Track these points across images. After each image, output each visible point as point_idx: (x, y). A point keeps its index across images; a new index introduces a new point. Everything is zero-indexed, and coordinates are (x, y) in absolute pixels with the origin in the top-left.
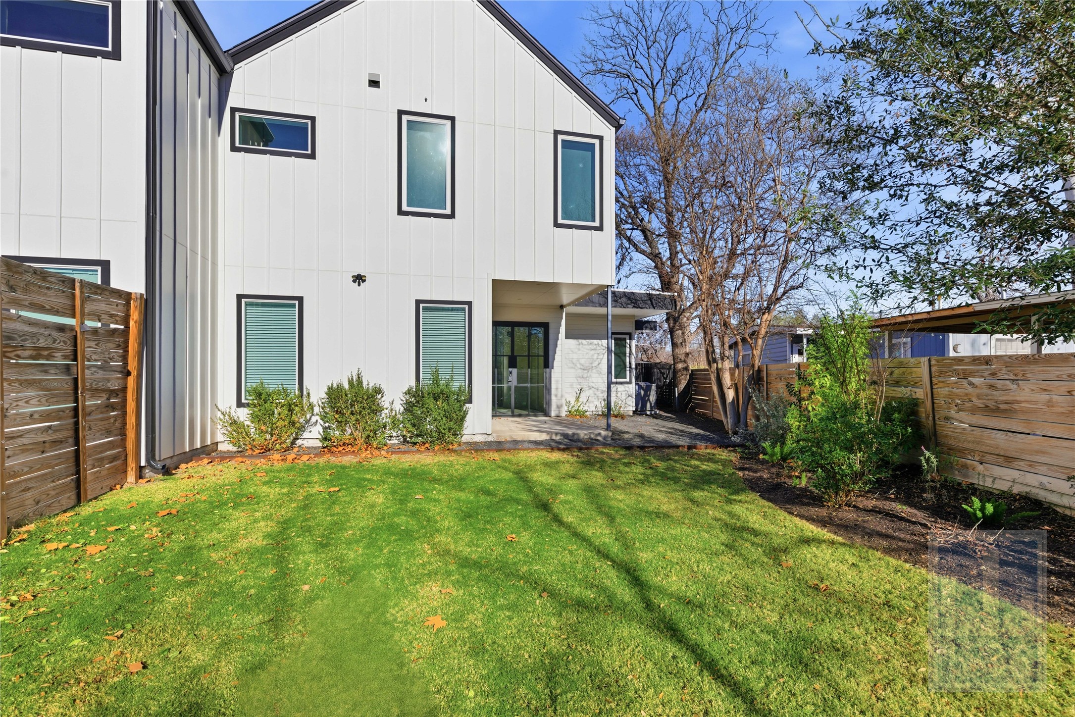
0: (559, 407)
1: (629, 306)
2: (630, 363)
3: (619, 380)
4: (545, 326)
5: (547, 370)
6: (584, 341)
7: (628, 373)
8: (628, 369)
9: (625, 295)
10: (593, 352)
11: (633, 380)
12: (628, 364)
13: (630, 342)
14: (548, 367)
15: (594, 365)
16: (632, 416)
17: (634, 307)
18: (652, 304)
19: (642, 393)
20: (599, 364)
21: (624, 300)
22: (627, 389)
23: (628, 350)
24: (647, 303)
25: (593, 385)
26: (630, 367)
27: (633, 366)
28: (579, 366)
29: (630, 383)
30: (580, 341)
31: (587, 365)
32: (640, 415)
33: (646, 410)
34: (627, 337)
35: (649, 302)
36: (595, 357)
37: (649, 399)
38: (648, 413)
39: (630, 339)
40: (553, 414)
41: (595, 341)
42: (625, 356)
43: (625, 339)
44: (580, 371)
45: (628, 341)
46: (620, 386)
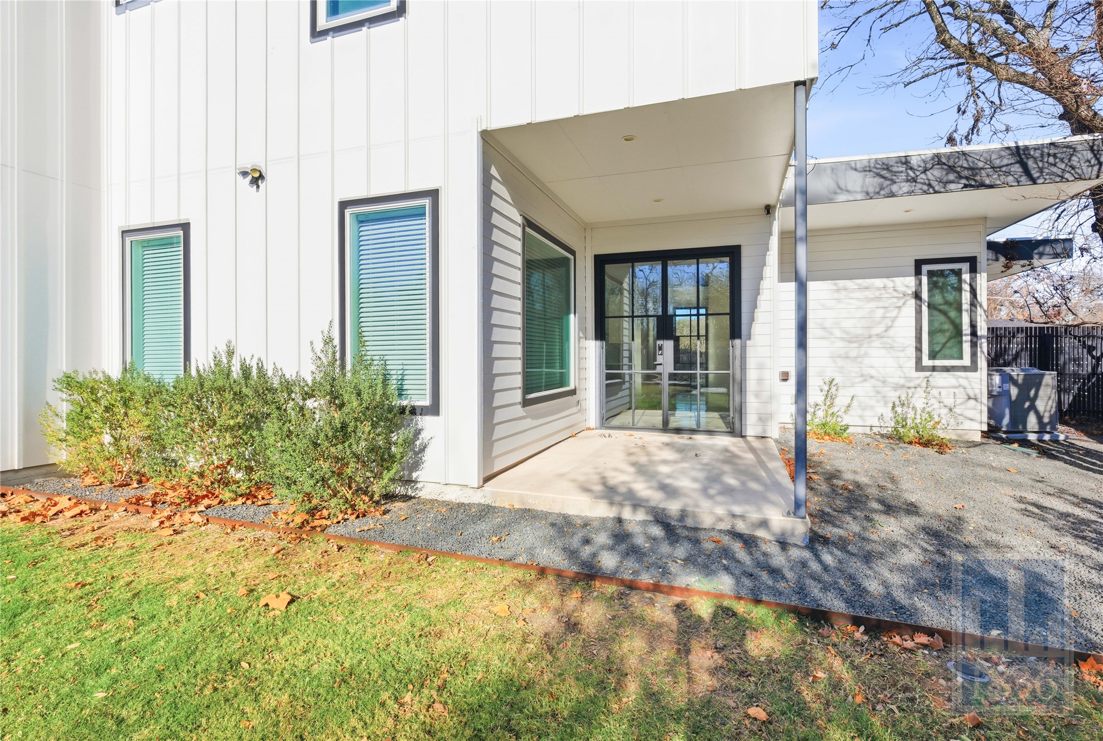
0: (764, 419)
1: (952, 186)
2: (973, 326)
3: (938, 363)
4: (733, 254)
5: (737, 342)
6: (849, 284)
7: (967, 347)
8: (967, 338)
9: (940, 163)
10: (873, 305)
11: (982, 363)
12: (966, 329)
13: (973, 279)
14: (739, 337)
15: (874, 331)
16: (975, 445)
17: (966, 186)
18: (1027, 172)
19: (1014, 392)
20: (888, 329)
21: (936, 173)
22: (963, 382)
23: (966, 297)
24: (1008, 173)
25: (873, 372)
26: (974, 333)
27: (982, 330)
28: (838, 333)
29: (974, 367)
30: (841, 283)
31: (859, 331)
32: (1004, 441)
33: (1024, 430)
34: (965, 267)
35: (1017, 168)
36: (880, 313)
37: (1033, 407)
38: (1032, 437)
39: (973, 270)
40: (751, 430)
41: (878, 282)
42: (959, 309)
43: (958, 273)
44: (840, 344)
45: (966, 277)
46: (945, 374)
